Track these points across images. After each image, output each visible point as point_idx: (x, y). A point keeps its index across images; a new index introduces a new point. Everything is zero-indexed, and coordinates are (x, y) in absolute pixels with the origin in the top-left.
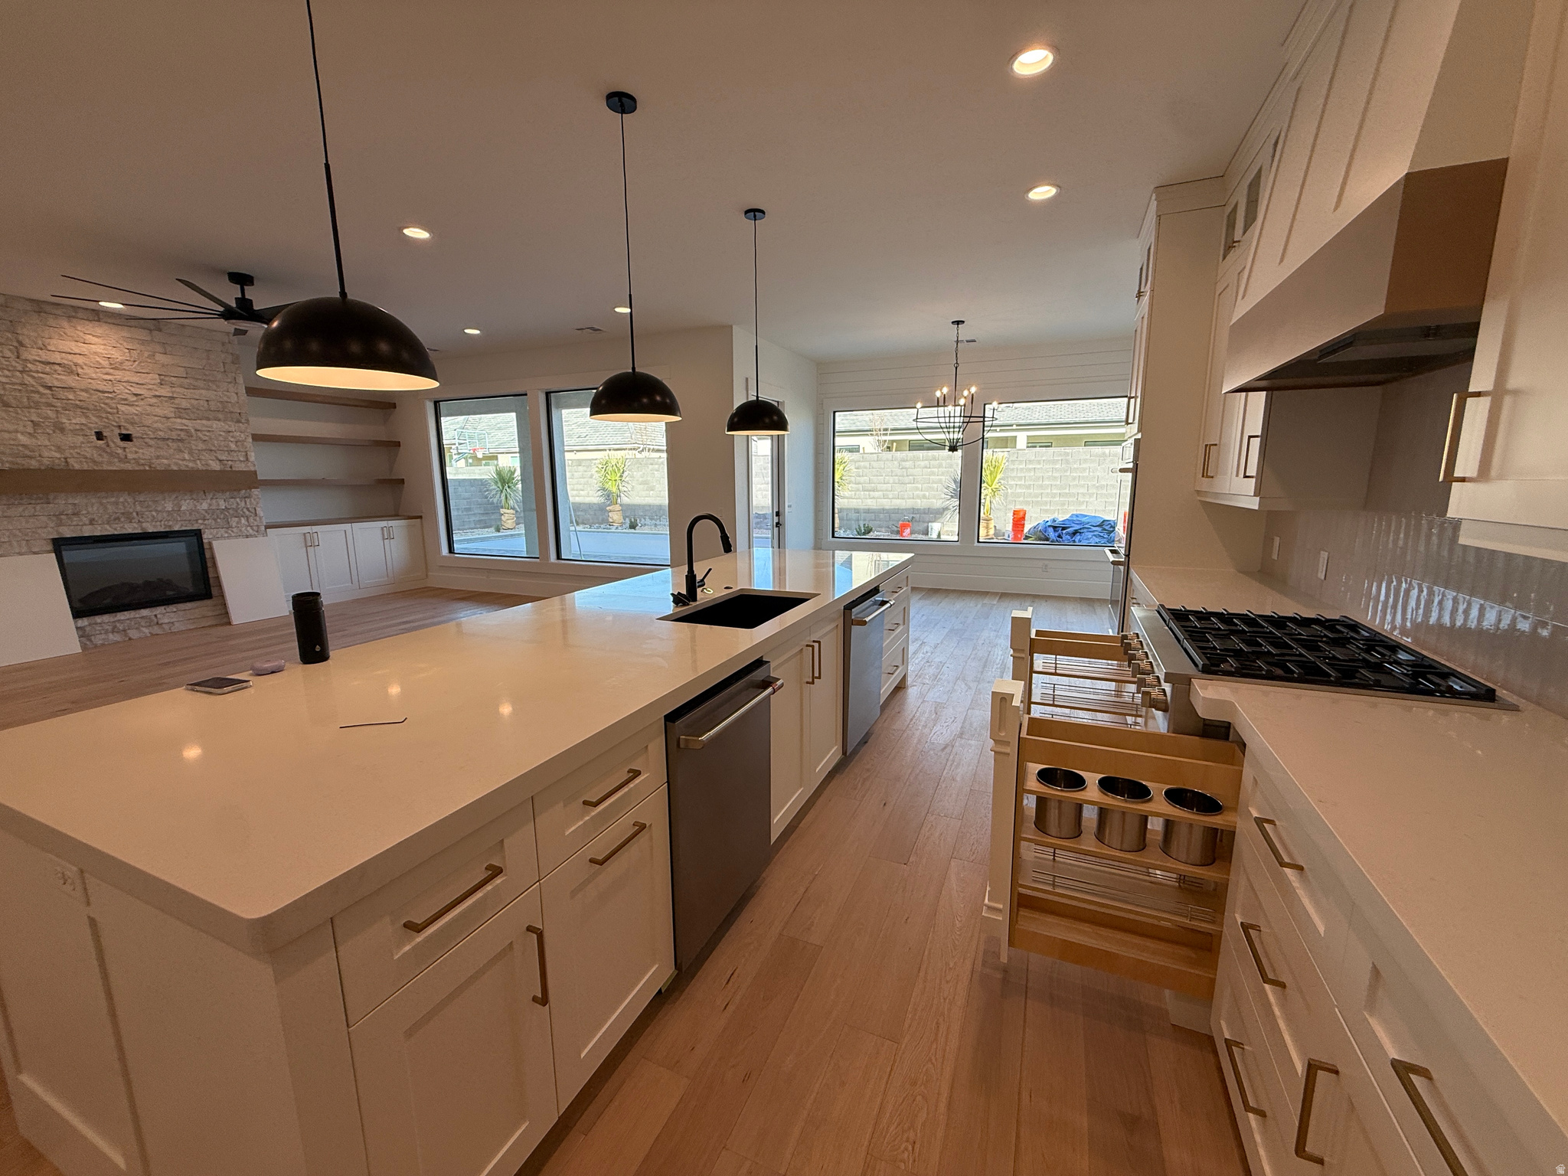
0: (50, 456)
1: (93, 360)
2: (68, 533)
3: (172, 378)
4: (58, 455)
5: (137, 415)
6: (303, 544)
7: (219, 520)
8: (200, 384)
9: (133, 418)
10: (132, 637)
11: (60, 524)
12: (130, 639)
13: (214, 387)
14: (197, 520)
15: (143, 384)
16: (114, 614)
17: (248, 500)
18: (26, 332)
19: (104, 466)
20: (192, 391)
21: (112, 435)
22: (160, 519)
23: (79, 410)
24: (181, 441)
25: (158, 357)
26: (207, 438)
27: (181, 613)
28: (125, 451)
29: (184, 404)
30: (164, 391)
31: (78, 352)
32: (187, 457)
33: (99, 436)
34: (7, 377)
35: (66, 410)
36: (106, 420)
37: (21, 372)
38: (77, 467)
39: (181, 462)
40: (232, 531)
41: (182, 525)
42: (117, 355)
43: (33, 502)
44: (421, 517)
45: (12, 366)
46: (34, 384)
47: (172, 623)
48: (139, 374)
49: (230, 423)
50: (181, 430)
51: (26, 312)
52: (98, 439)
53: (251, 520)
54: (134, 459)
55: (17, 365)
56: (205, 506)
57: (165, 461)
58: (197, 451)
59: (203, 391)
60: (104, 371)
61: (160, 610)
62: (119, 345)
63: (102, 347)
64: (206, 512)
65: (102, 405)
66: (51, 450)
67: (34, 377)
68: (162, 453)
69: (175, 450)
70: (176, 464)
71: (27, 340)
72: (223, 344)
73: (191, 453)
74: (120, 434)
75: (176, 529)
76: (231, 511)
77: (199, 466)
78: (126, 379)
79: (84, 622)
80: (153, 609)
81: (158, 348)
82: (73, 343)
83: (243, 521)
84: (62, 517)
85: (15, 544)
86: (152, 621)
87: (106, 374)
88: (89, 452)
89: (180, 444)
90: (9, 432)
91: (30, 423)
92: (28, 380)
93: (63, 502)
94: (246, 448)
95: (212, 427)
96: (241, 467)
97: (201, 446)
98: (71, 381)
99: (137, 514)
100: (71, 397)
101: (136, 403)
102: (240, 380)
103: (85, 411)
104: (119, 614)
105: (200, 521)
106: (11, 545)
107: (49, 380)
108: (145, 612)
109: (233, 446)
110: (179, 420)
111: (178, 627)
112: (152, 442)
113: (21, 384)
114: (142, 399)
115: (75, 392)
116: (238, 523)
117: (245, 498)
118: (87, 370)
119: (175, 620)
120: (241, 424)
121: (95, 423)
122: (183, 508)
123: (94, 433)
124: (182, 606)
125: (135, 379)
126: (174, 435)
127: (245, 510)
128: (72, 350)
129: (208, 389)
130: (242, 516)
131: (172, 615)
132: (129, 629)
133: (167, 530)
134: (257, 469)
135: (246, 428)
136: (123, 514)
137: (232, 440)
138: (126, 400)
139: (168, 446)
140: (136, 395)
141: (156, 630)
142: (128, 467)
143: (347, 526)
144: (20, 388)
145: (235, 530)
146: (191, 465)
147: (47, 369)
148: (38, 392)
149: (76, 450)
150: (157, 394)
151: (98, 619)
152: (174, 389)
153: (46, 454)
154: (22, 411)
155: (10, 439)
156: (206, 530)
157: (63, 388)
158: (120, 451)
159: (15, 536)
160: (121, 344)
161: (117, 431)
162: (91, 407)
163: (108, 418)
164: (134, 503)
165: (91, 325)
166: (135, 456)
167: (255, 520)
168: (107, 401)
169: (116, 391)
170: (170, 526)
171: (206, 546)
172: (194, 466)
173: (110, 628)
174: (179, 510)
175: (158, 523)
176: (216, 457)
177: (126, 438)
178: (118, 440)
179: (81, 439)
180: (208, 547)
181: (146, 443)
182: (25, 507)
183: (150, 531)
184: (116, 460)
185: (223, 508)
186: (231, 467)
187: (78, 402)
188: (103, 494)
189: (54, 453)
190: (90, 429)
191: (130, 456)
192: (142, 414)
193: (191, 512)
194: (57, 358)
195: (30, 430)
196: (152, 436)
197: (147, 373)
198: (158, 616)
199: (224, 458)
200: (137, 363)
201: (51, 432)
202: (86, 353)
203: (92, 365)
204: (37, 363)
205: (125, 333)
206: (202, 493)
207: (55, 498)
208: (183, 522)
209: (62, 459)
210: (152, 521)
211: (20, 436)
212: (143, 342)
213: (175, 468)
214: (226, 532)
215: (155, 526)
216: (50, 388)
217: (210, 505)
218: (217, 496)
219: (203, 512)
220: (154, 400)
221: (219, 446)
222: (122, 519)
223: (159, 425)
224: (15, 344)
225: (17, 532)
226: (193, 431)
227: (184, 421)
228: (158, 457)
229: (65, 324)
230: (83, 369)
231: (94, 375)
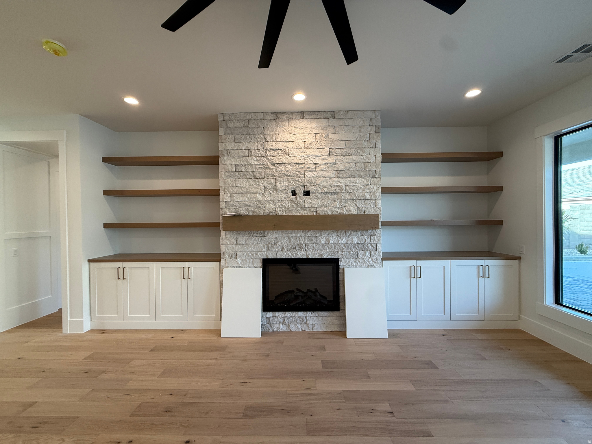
0: (269, 208)
1: (297, 144)
2: (271, 256)
3: (337, 150)
4: (272, 206)
5: (314, 177)
6: (409, 275)
7: (351, 252)
8: (352, 151)
9: (311, 180)
10: (292, 330)
11: (268, 250)
12: (291, 331)
13: (361, 153)
14: (338, 251)
15: (320, 156)
16: (285, 312)
17: (372, 237)
18: (268, 133)
19: (293, 212)
20: (347, 157)
21: (300, 193)
22: (317, 249)
23: (286, 177)
24: (336, 193)
25: (331, 136)
26: (352, 191)
27: (320, 318)
28: (304, 202)
29: (341, 167)
30: (331, 160)
31: (290, 140)
32: (338, 205)
33: (294, 193)
34: (258, 161)
35: (280, 178)
36: (298, 183)
37: (264, 157)
38: (280, 213)
39: (333, 209)
40: (359, 261)
41: (329, 255)
42: (310, 139)
43: (258, 235)
44: (519, 258)
45: (260, 154)
46: (268, 163)
47: (314, 324)
48: (319, 150)
49: (368, 178)
50: (337, 186)
51: (270, 120)
52: (292, 195)
53: (373, 253)
54: (309, 208)
55: (263, 153)
56: (344, 241)
57: (325, 209)
58: (344, 201)
59: (354, 157)
60: (301, 150)
61: (309, 314)
62: (311, 132)
63: (302, 135)
64: (344, 245)
65: (297, 173)
66: (270, 203)
67: (268, 159)
68: (325, 203)
69: (332, 200)
70: (331, 210)
71: (269, 138)
72: (371, 119)
73: (341, 203)
74: (304, 192)
75: (325, 257)
76: (360, 246)
77: (345, 212)
78: (311, 154)
79: (269, 314)
80: (306, 313)
81: (332, 130)
82: (289, 135)
83: (367, 253)
84: (269, 245)
85: (248, 260)
86: (303, 321)
87: (302, 152)
88: (287, 203)
89: (335, 196)
90: (254, 193)
91: (263, 187)
92: (267, 162)
93: (271, 236)
94: (376, 197)
95: (356, 182)
96: (370, 212)
97: (348, 197)
98: (284, 159)
99: (305, 246)
100: (283, 169)
101: (315, 170)
102: (379, 145)
103: (289, 177)
104: (287, 313)
105: (340, 252)
106: (246, 261)
107: (275, 160)
108: (300, 314)
109: (367, 196)
110: (336, 179)
111: (318, 328)
112: (319, 196)
113: (263, 164)
114: (318, 167)
115: (285, 166)
116: (363, 255)
117: (371, 236)
118: (293, 151)
119: (316, 323)
120: (375, 179)
121: (293, 185)
122: (331, 242)
123: (291, 192)
124: (321, 313)
125: (317, 153)
126: (332, 190)
127: (369, 245)
128: (288, 140)
129: (356, 155)
130: (367, 250)
131: (315, 318)
132: (291, 324)
133: (320, 257)
134: (381, 212)
135: (378, 182)
136: (298, 245)
137: (368, 191)
138: (309, 168)
139: (328, 197)
140: (315, 164)
141: (305, 328)
142: (305, 213)
143: (446, 263)
144: (262, 167)
145: (360, 260)
146: (339, 211)
147: (275, 153)
148: (269, 168)
149: (281, 203)
150: (327, 161)
151: (277, 314)
152: (336, 157)
153: (268, 206)
154: (261, 180)
155: (254, 197)
156: (343, 259)
157: (280, 164)
158: (302, 203)
159: (248, 255)
160: (312, 131)
161: (302, 189)
162: (292, 174)
163: (299, 181)
164: (305, 238)
165: (298, 122)
166: (309, 206)
167: (376, 254)
168: (300, 170)
169: (305, 162)
170: (322, 255)
171: (341, 271)
172: (342, 211)
173: (282, 321)
174: (329, 244)
175: (316, 252)
176: (356, 205)
177: (307, 193)
178: (302, 195)
179: (284, 195)
180: (342, 272)
181: (316, 196)
182: (255, 238)
183: (311, 258)
184: (299, 209)
185: (355, 243)
186: (364, 212)
187: (286, 172)
188: (290, 231)
189: (271, 205)
190: (289, 188)
191: (307, 206)
192: (317, 176)
193: (336, 245)
194: (279, 146)
195: (263, 191)
196: (320, 191)
197: (323, 148)
198: (307, 318)
199: (361, 205)
200: (318, 142)
201: (272, 192)
202: (294, 140)
203: (296, 147)
204: (271, 151)
205: (314, 123)
206: (344, 231)
207: (267, 234)
208: (330, 252)
209: (274, 209)
210: (313, 250)
211: (258, 195)
212: (324, 128)
213: (330, 213)
214: (355, 262)
215: (314, 255)
216: (274, 165)
217: (347, 240)
218: (353, 234)
219: (343, 246)
220: (325, 166)
221: (359, 196)
222: (297, 249)
223: (325, 184)
224: (264, 141)
225: (250, 254)
226: (344, 186)
227: (340, 180)
228: (322, 206)
229: (286, 124)
230: (291, 150)
231: (296, 154)
